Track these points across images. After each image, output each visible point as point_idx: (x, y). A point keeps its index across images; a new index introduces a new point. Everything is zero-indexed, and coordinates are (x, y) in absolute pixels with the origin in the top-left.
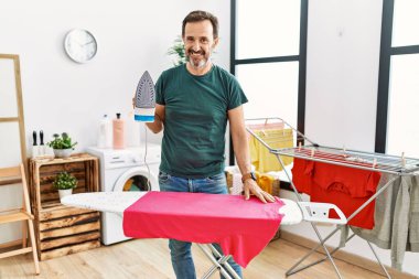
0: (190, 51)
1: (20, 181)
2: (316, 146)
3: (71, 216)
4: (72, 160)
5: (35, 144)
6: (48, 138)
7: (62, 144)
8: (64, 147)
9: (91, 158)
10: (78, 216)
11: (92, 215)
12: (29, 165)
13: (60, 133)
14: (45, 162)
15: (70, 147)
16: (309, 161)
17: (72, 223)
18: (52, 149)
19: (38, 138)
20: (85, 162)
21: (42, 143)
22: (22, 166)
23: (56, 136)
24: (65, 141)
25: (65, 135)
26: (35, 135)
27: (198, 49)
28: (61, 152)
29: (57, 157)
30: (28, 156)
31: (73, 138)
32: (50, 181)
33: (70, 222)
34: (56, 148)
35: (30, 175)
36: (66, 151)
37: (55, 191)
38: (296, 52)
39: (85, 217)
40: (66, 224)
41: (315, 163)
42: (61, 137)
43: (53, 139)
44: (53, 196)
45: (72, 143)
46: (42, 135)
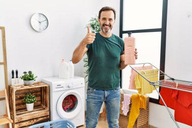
0: (104, 25)
1: (4, 99)
2: (173, 79)
3: (33, 119)
4: (34, 87)
5: (13, 77)
6: (21, 74)
7: (28, 77)
8: (30, 80)
9: (45, 86)
10: (37, 118)
11: (45, 118)
12: (9, 89)
13: (27, 72)
14: (19, 88)
15: (33, 79)
16: (175, 90)
17: (33, 123)
18: (22, 80)
19: (15, 74)
20: (41, 88)
21: (17, 77)
22: (6, 90)
23: (25, 73)
24: (30, 76)
25: (30, 72)
26: (13, 72)
27: (108, 24)
28: (27, 82)
29: (25, 85)
30: (9, 84)
31: (35, 74)
32: (21, 98)
33: (32, 122)
34: (25, 80)
35: (10, 95)
36: (30, 81)
37: (24, 104)
38: (160, 26)
39: (41, 119)
40: (30, 123)
41: (179, 91)
42: (28, 73)
43: (24, 75)
44: (22, 106)
45: (34, 77)
46: (17, 72)
